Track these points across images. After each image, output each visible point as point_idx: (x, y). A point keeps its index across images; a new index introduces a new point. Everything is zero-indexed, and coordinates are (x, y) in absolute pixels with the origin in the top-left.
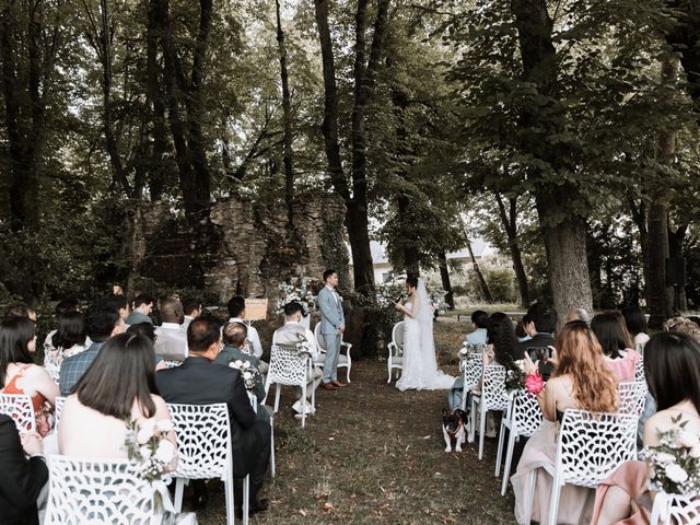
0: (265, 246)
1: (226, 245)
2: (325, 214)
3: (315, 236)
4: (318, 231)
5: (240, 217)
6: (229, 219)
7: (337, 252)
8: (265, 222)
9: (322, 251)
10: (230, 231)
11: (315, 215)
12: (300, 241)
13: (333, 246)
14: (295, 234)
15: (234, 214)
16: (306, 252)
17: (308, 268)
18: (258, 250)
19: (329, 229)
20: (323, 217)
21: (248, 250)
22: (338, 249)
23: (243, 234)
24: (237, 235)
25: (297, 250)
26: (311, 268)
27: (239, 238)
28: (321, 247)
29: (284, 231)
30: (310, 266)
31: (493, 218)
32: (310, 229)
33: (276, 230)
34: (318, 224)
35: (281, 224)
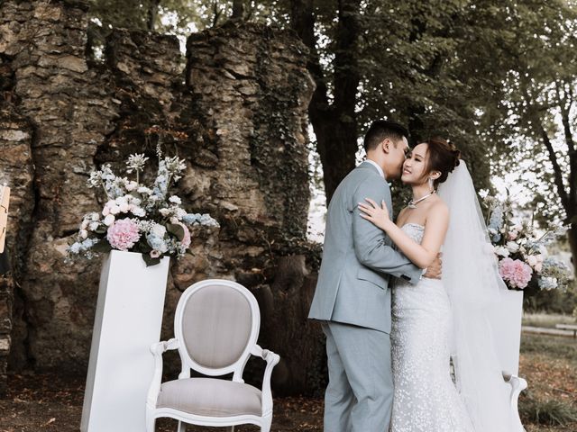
0: (112, 112)
1: (18, 100)
2: (264, 71)
3: (239, 114)
4: (246, 104)
5: (57, 40)
6: (30, 42)
7: (285, 155)
8: (123, 67)
9: (252, 149)
10: (31, 69)
11: (242, 70)
12: (203, 121)
13: (276, 140)
14: (193, 105)
15: (44, 32)
16: (214, 143)
17: (214, 180)
18: (93, 119)
19: (271, 103)
20: (259, 75)
21: (67, 116)
22: (288, 147)
23: (59, 80)
24: (45, 80)
25: (192, 134)
26: (223, 182)
27: (52, 88)
28: (249, 138)
29: (167, 96)
30: (221, 176)
31: (542, 188)
32: (227, 98)
33: (149, 90)
34: (247, 91)
35: (161, 78)
